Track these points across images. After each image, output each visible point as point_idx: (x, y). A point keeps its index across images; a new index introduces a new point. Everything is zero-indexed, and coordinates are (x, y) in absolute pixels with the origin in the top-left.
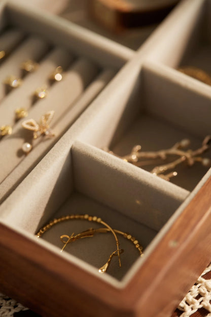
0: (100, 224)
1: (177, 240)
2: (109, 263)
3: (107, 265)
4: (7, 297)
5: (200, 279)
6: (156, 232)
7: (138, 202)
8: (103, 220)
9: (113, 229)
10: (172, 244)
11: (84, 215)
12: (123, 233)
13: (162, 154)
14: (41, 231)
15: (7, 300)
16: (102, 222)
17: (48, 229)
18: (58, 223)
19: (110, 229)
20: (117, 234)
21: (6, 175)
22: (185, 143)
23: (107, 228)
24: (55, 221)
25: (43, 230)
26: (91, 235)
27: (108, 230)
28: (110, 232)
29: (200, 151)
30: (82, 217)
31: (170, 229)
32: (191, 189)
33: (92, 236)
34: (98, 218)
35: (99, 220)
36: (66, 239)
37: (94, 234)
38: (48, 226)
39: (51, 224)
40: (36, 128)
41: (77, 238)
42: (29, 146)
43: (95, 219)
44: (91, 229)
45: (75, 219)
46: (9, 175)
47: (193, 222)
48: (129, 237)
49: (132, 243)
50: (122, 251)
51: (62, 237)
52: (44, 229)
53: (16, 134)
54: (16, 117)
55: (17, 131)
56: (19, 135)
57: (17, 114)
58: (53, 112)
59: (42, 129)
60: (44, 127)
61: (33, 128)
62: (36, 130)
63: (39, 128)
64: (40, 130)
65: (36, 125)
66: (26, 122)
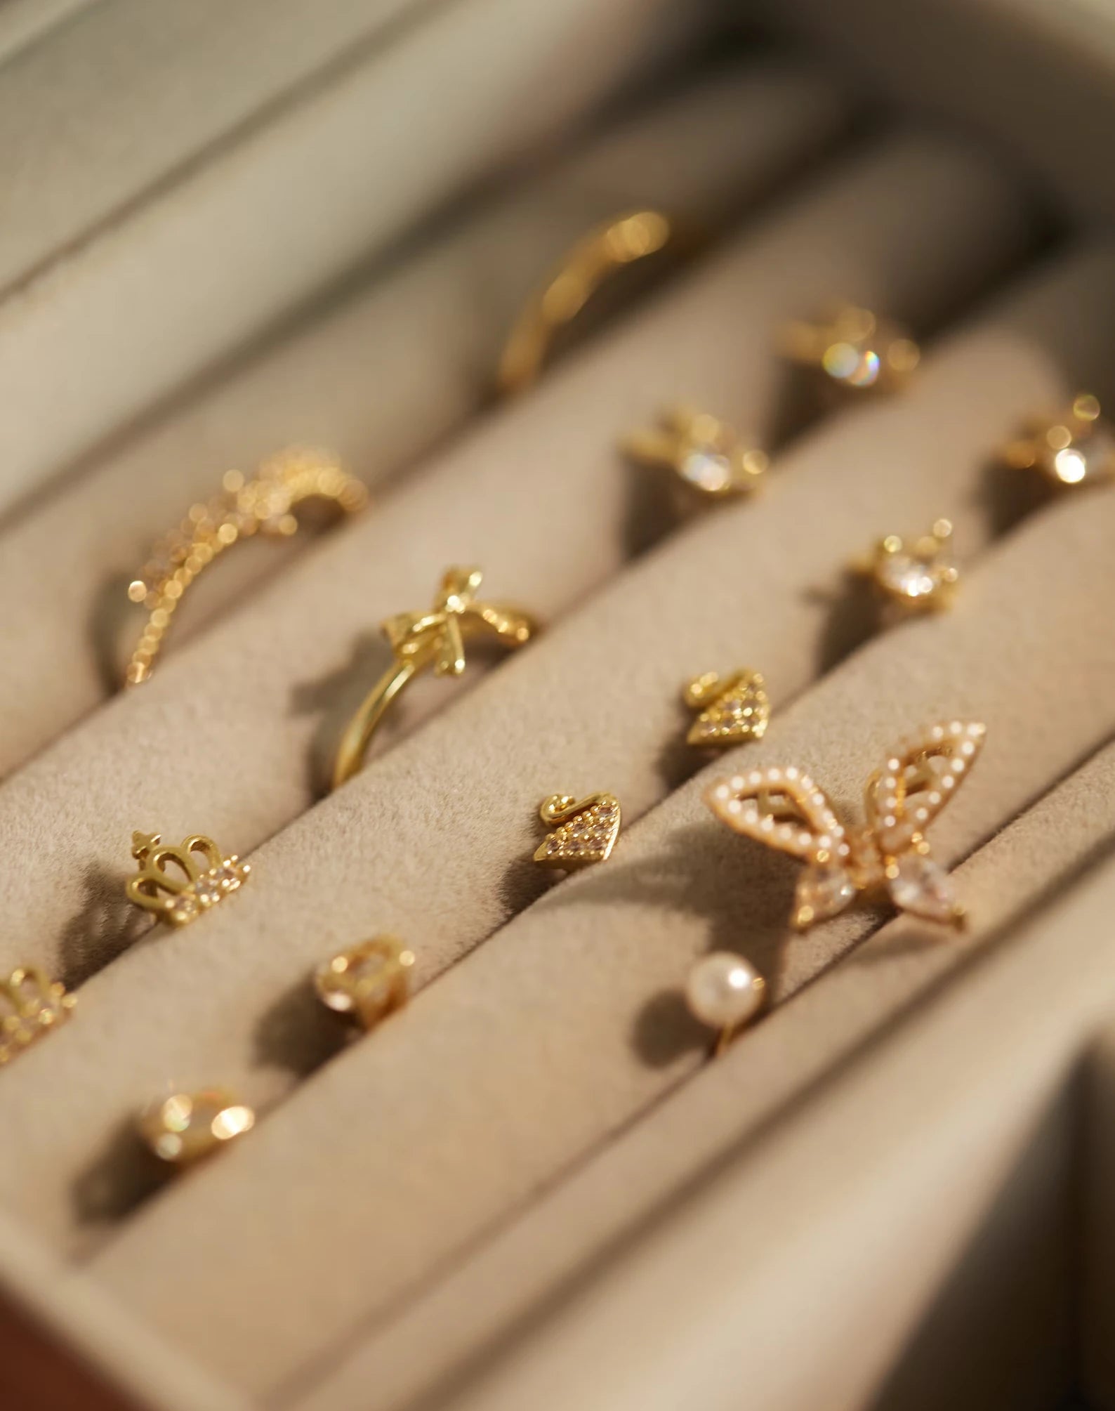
53: (657, 865)
54: (683, 735)
55: (664, 850)
56: (678, 881)
57: (691, 711)
58: (976, 730)
59: (870, 855)
60: (889, 842)
61: (803, 841)
62: (822, 857)
63: (844, 850)
64: (849, 862)
65: (828, 820)
66: (738, 783)
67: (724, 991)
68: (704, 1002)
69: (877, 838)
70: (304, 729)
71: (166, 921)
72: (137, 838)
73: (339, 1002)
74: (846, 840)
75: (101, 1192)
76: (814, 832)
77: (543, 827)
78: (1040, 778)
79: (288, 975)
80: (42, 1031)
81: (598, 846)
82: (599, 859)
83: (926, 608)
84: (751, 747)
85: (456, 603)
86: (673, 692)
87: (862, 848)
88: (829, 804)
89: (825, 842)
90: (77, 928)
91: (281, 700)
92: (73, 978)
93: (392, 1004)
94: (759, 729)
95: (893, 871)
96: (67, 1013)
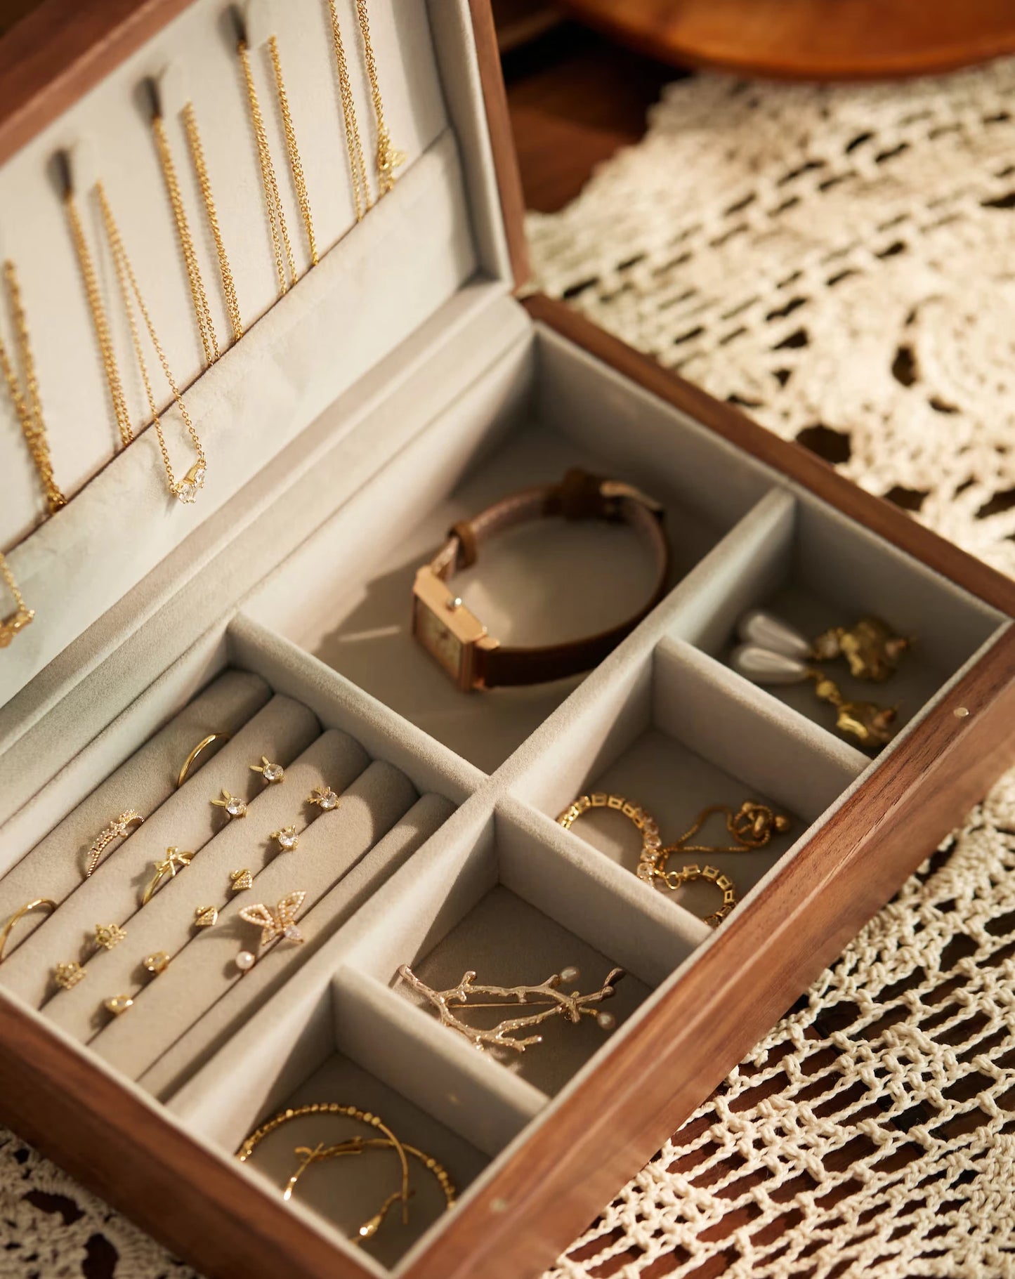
0: (377, 1128)
1: (509, 1197)
2: (384, 1216)
3: (377, 1220)
4: (179, 1259)
5: (562, 1259)
6: (488, 1159)
7: (453, 1099)
8: (383, 1122)
9: (400, 1142)
10: (497, 1205)
11: (348, 1107)
12: (419, 1154)
13: (520, 992)
14: (258, 1133)
15: (179, 1264)
16: (382, 1127)
17: (273, 1130)
18: (294, 1117)
19: (394, 1141)
20: (407, 1153)
21: (199, 1014)
22: (568, 974)
23: (387, 1137)
24: (289, 1113)
25: (262, 1131)
26: (356, 1149)
27: (391, 1143)
28: (393, 1148)
29: (597, 996)
30: (343, 1110)
31: (499, 1175)
32: (552, 1093)
33: (359, 1152)
34: (374, 1116)
35: (376, 1121)
36: (305, 1156)
37: (364, 1147)
38: (273, 1123)
39: (280, 1120)
40: (269, 922)
41: (328, 1155)
42: (249, 958)
43: (367, 1117)
44: (358, 1139)
45: (328, 1112)
46: (204, 1014)
47: (545, 1164)
48: (431, 1163)
49: (436, 1175)
50: (412, 1193)
51: (298, 1150)
52: (266, 1128)
53: (226, 927)
54: (231, 887)
55: (228, 923)
56: (231, 931)
57: (233, 881)
58: (303, 893)
59: (279, 925)
60: (284, 921)
61: (262, 922)
62: (267, 926)
63: (273, 924)
64: (274, 927)
65: (268, 916)
66: (246, 909)
67: (245, 961)
68: (241, 964)
69: (281, 919)
70: (135, 889)
71: (106, 949)
72: (97, 926)
73: (151, 968)
74: (273, 921)
75: (97, 1020)
76: (265, 919)
77: (198, 916)
78: (321, 892)
79: (137, 961)
80: (78, 980)
81: (211, 920)
82: (211, 925)
83: (291, 849)
84: (249, 891)
85: (172, 857)
86: (228, 875)
87: (277, 923)
88: (266, 908)
89: (268, 922)
90: (83, 948)
91: (129, 883)
92: (82, 964)
93: (164, 968)
94: (250, 886)
95: (285, 929)
96: (84, 975)
